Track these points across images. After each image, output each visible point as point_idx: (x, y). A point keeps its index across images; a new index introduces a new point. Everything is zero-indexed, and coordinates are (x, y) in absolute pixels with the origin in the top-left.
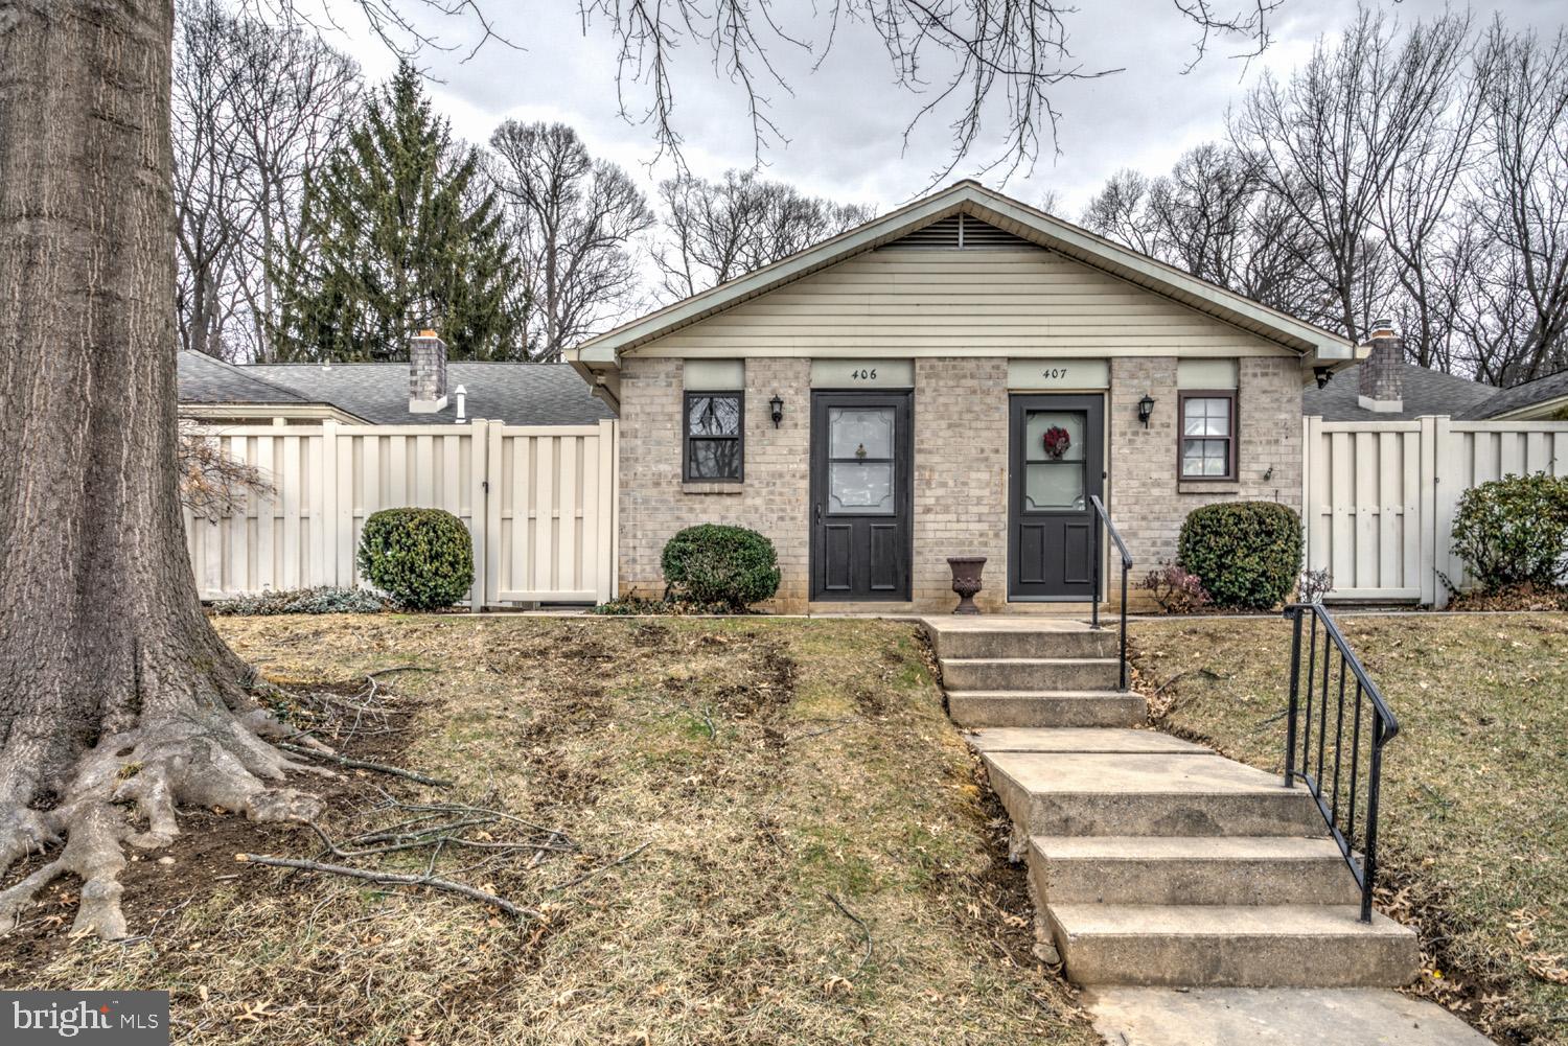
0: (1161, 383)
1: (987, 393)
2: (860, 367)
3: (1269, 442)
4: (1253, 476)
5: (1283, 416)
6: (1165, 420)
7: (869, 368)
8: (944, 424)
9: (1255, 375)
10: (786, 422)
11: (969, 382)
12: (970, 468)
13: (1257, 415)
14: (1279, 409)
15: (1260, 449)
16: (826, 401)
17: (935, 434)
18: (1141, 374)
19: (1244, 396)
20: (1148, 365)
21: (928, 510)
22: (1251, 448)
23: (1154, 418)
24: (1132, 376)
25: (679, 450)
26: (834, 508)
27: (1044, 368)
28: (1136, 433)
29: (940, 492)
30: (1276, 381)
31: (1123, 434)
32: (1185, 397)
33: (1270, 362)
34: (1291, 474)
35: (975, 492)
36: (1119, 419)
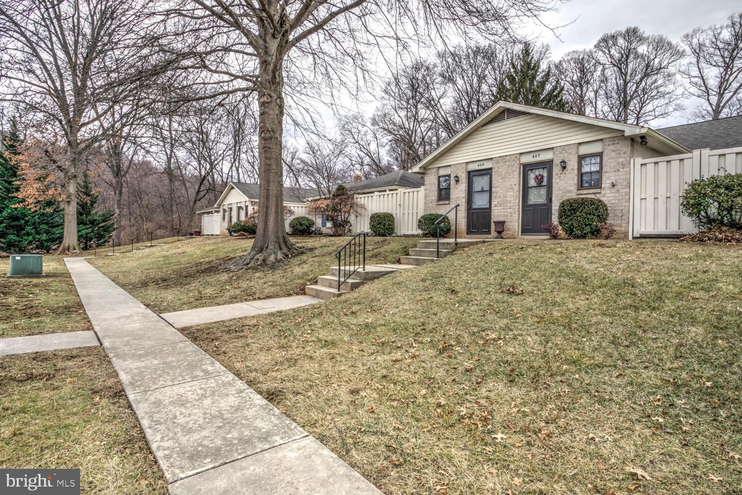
0: (571, 154)
1: (513, 166)
2: (479, 163)
3: (615, 171)
4: (608, 185)
5: (621, 160)
6: (572, 167)
7: (482, 163)
8: (500, 178)
9: (609, 145)
10: (460, 182)
11: (507, 163)
12: (507, 191)
13: (610, 161)
14: (620, 157)
15: (611, 174)
16: (471, 175)
17: (498, 182)
18: (564, 152)
19: (604, 154)
20: (567, 148)
21: (495, 206)
22: (607, 174)
23: (569, 167)
24: (561, 153)
25: (436, 193)
26: (474, 206)
27: (532, 155)
28: (561, 174)
29: (499, 200)
30: (618, 146)
31: (557, 174)
32: (581, 158)
33: (616, 139)
34: (625, 183)
35: (509, 199)
36: (556, 169)
